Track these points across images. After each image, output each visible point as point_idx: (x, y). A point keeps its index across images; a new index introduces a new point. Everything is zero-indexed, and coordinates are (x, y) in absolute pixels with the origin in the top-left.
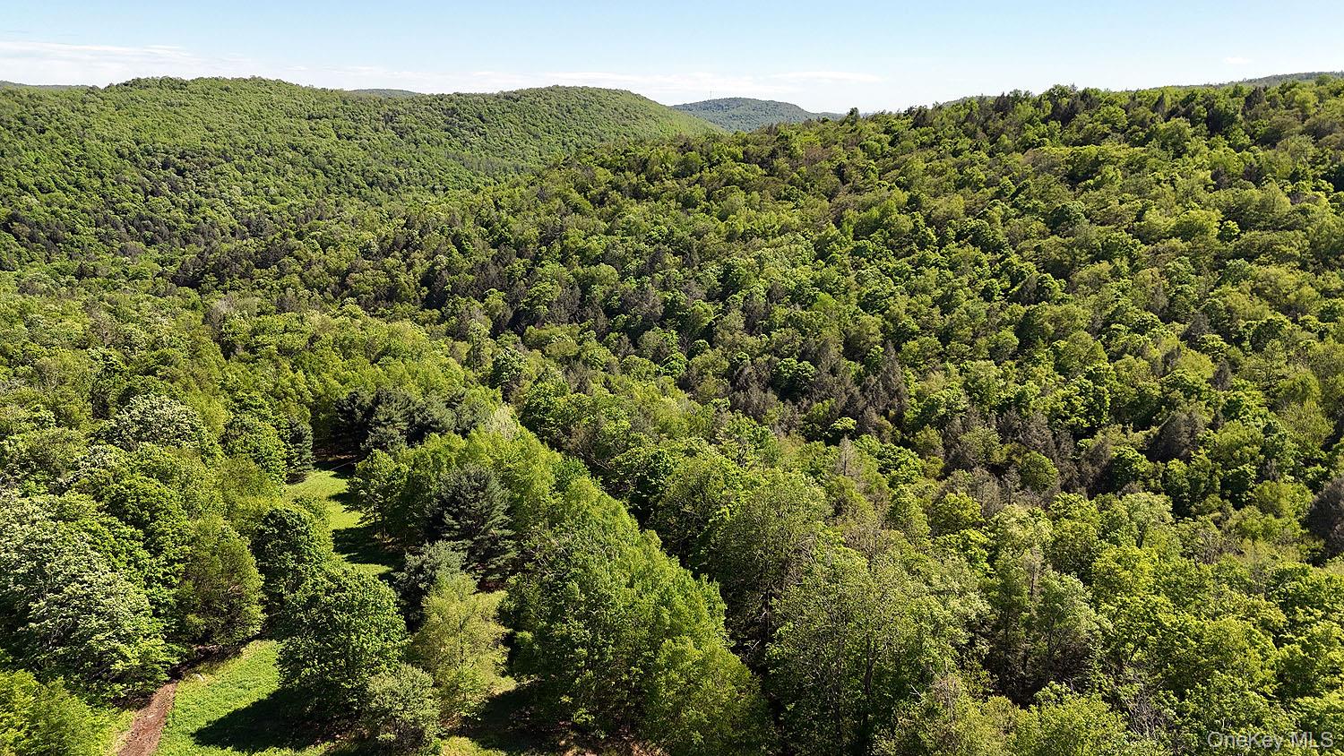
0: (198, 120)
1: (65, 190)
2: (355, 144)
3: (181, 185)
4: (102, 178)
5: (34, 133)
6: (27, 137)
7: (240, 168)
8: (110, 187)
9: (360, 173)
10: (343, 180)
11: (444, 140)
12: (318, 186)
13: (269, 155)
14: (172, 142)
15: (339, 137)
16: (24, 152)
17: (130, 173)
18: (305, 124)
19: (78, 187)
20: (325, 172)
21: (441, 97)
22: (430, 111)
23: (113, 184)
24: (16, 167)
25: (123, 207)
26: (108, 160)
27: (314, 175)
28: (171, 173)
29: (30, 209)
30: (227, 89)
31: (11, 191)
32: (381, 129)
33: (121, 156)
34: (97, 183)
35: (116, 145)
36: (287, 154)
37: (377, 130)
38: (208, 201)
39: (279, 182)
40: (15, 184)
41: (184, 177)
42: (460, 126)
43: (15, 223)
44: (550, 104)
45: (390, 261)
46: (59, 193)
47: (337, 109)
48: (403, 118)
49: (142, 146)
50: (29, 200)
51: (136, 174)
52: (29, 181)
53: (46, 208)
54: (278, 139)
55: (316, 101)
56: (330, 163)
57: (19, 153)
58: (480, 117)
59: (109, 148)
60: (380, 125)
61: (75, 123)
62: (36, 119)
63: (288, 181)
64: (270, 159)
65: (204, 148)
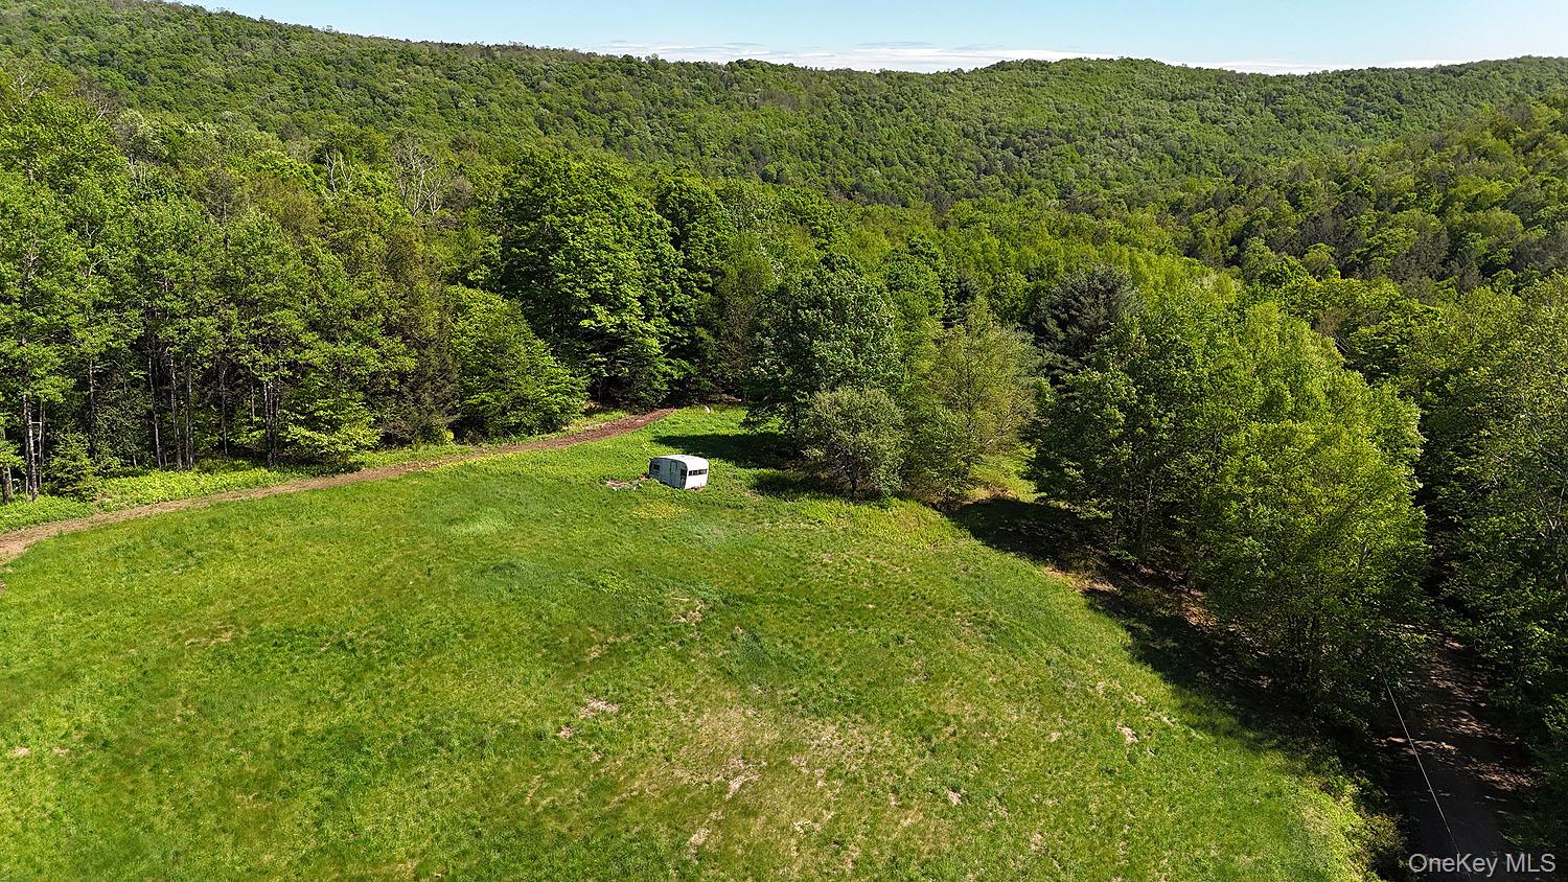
0: (1051, 100)
1: (906, 165)
2: (1219, 128)
3: (1016, 165)
4: (942, 154)
5: (893, 110)
6: (887, 115)
7: (1081, 151)
8: (947, 164)
9: (1217, 161)
10: (1194, 167)
11: (1339, 125)
12: (1163, 172)
13: (1115, 137)
14: (1018, 122)
15: (1203, 120)
16: (880, 128)
17: (971, 152)
18: (1165, 107)
19: (918, 163)
20: (1176, 159)
21: (1348, 74)
22: (1328, 90)
23: (951, 161)
24: (870, 141)
25: (955, 183)
26: (952, 136)
27: (1161, 160)
28: (1009, 153)
29: (872, 180)
30: (1089, 70)
31: (860, 162)
32: (1258, 112)
33: (966, 135)
34: (936, 159)
35: (963, 124)
36: (1136, 136)
37: (1251, 113)
38: (1038, 182)
39: (1119, 166)
40: (865, 156)
41: (1021, 157)
42: (1367, 108)
43: (856, 193)
44: (1511, 80)
45: (1198, 217)
46: (900, 167)
47: (1208, 89)
48: (1289, 98)
49: (987, 126)
50: (873, 172)
51: (974, 152)
52: (877, 154)
53: (886, 180)
54: (1129, 121)
55: (1185, 80)
56: (1184, 148)
57: (876, 128)
58: (1399, 98)
59: (956, 126)
60: (1256, 108)
61: (932, 101)
62: (898, 98)
63: (1130, 165)
64: (1116, 141)
65: (1047, 128)
